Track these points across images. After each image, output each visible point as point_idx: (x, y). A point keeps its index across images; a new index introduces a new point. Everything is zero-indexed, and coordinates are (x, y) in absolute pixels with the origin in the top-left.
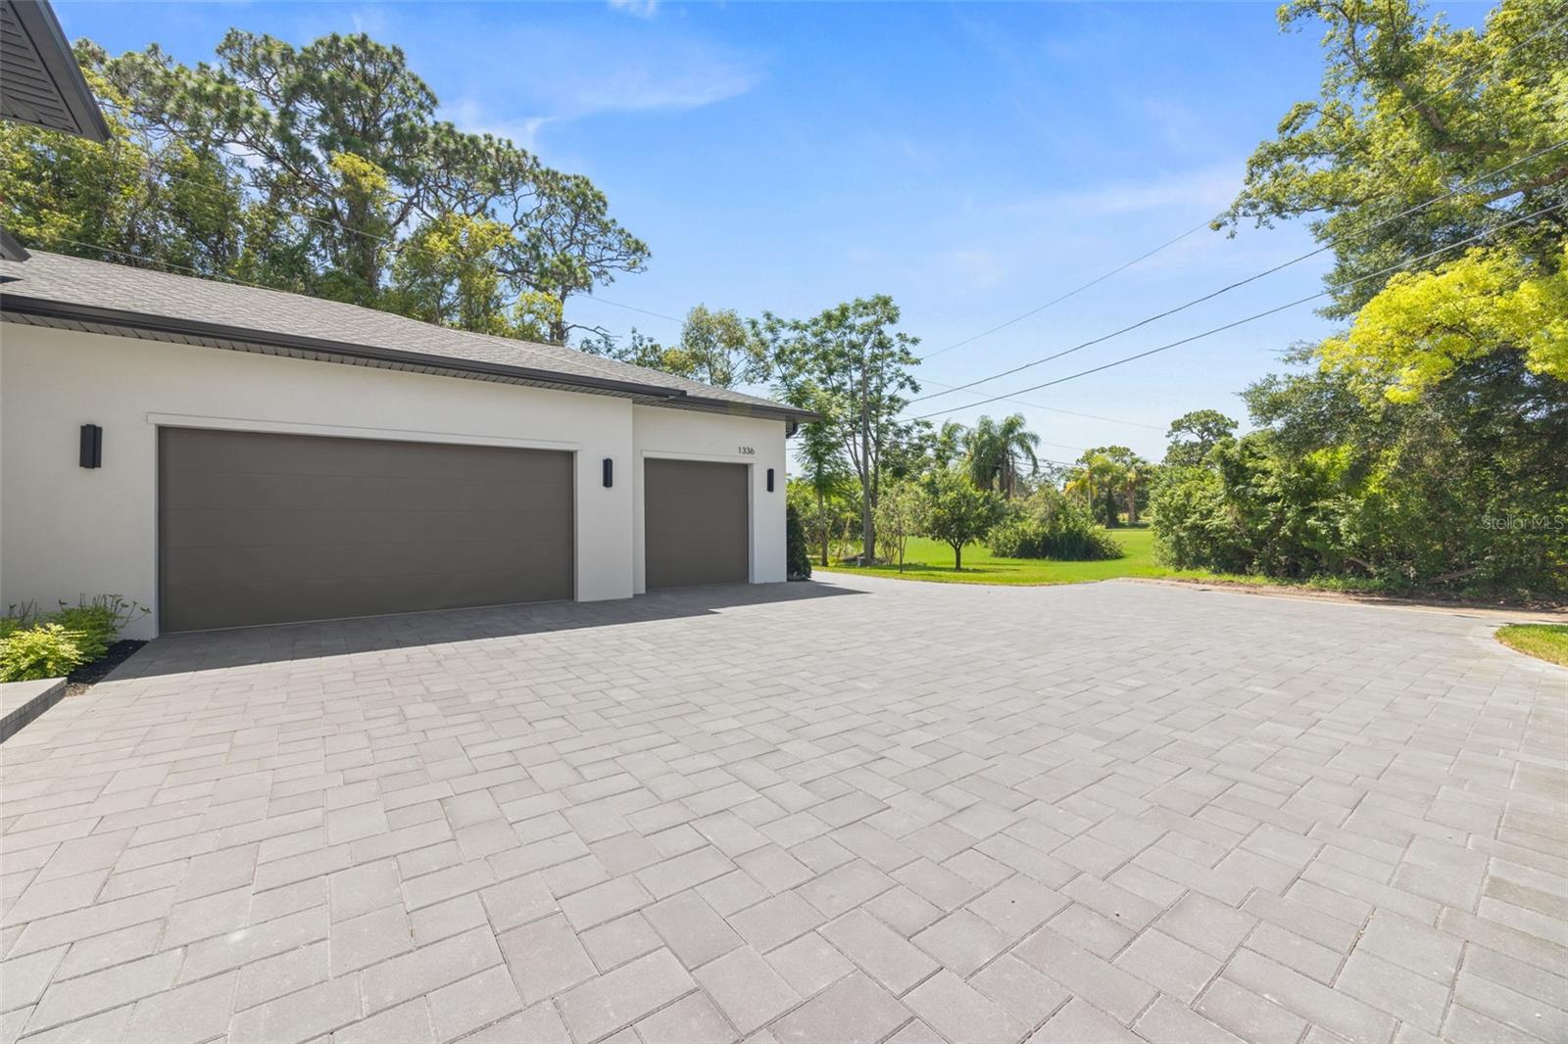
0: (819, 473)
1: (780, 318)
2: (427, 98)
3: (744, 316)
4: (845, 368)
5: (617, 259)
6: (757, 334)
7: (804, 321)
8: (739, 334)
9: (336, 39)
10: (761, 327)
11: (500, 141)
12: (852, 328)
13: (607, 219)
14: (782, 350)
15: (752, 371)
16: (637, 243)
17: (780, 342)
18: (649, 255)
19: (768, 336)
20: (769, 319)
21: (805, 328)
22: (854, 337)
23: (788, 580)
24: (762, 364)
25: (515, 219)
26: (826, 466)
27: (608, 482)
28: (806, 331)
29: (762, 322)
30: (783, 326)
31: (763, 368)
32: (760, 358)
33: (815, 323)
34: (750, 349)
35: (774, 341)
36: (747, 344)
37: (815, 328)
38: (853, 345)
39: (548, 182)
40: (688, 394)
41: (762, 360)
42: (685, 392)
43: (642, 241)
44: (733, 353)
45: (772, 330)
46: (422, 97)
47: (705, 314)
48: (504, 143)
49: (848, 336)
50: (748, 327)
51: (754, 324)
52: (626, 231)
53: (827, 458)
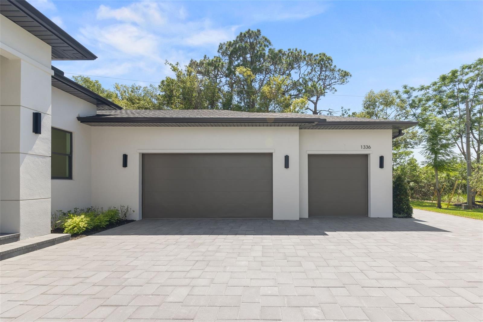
0: (435, 159)
1: (411, 87)
2: (267, 42)
3: (392, 90)
4: (455, 104)
5: (338, 81)
6: (399, 97)
7: (427, 84)
8: (391, 99)
9: (241, 34)
10: (401, 93)
11: (293, 50)
12: (460, 81)
13: (332, 67)
14: (413, 101)
15: (399, 115)
16: (345, 72)
17: (412, 98)
18: (351, 76)
19: (405, 96)
20: (405, 88)
21: (428, 88)
22: (461, 86)
23: (394, 217)
24: (404, 111)
25: (300, 77)
26: (440, 155)
27: (287, 166)
28: (429, 89)
29: (401, 90)
30: (414, 90)
31: (405, 113)
32: (402, 108)
33: (435, 84)
34: (398, 105)
35: (409, 98)
36: (396, 104)
37: (434, 87)
38: (461, 91)
39: (309, 59)
40: (327, 120)
41: (404, 109)
42: (326, 120)
43: (347, 71)
44: (389, 109)
45: (407, 92)
46: (266, 43)
47: (373, 93)
48: (295, 50)
49: (457, 86)
50: (395, 94)
51: (397, 92)
52: (341, 69)
53: (441, 151)
